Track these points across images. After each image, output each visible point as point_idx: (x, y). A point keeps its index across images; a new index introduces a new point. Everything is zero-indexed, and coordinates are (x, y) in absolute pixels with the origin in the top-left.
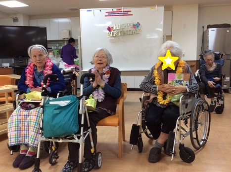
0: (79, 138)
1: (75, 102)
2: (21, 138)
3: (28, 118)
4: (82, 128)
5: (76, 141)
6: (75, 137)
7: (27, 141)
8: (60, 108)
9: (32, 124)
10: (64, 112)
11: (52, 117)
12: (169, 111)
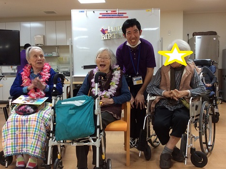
0: (95, 140)
1: (90, 102)
2: (18, 147)
3: (27, 124)
4: (98, 130)
5: (92, 143)
6: (91, 139)
7: (25, 150)
8: (76, 108)
9: (31, 131)
10: (80, 113)
11: (68, 117)
12: (178, 114)
